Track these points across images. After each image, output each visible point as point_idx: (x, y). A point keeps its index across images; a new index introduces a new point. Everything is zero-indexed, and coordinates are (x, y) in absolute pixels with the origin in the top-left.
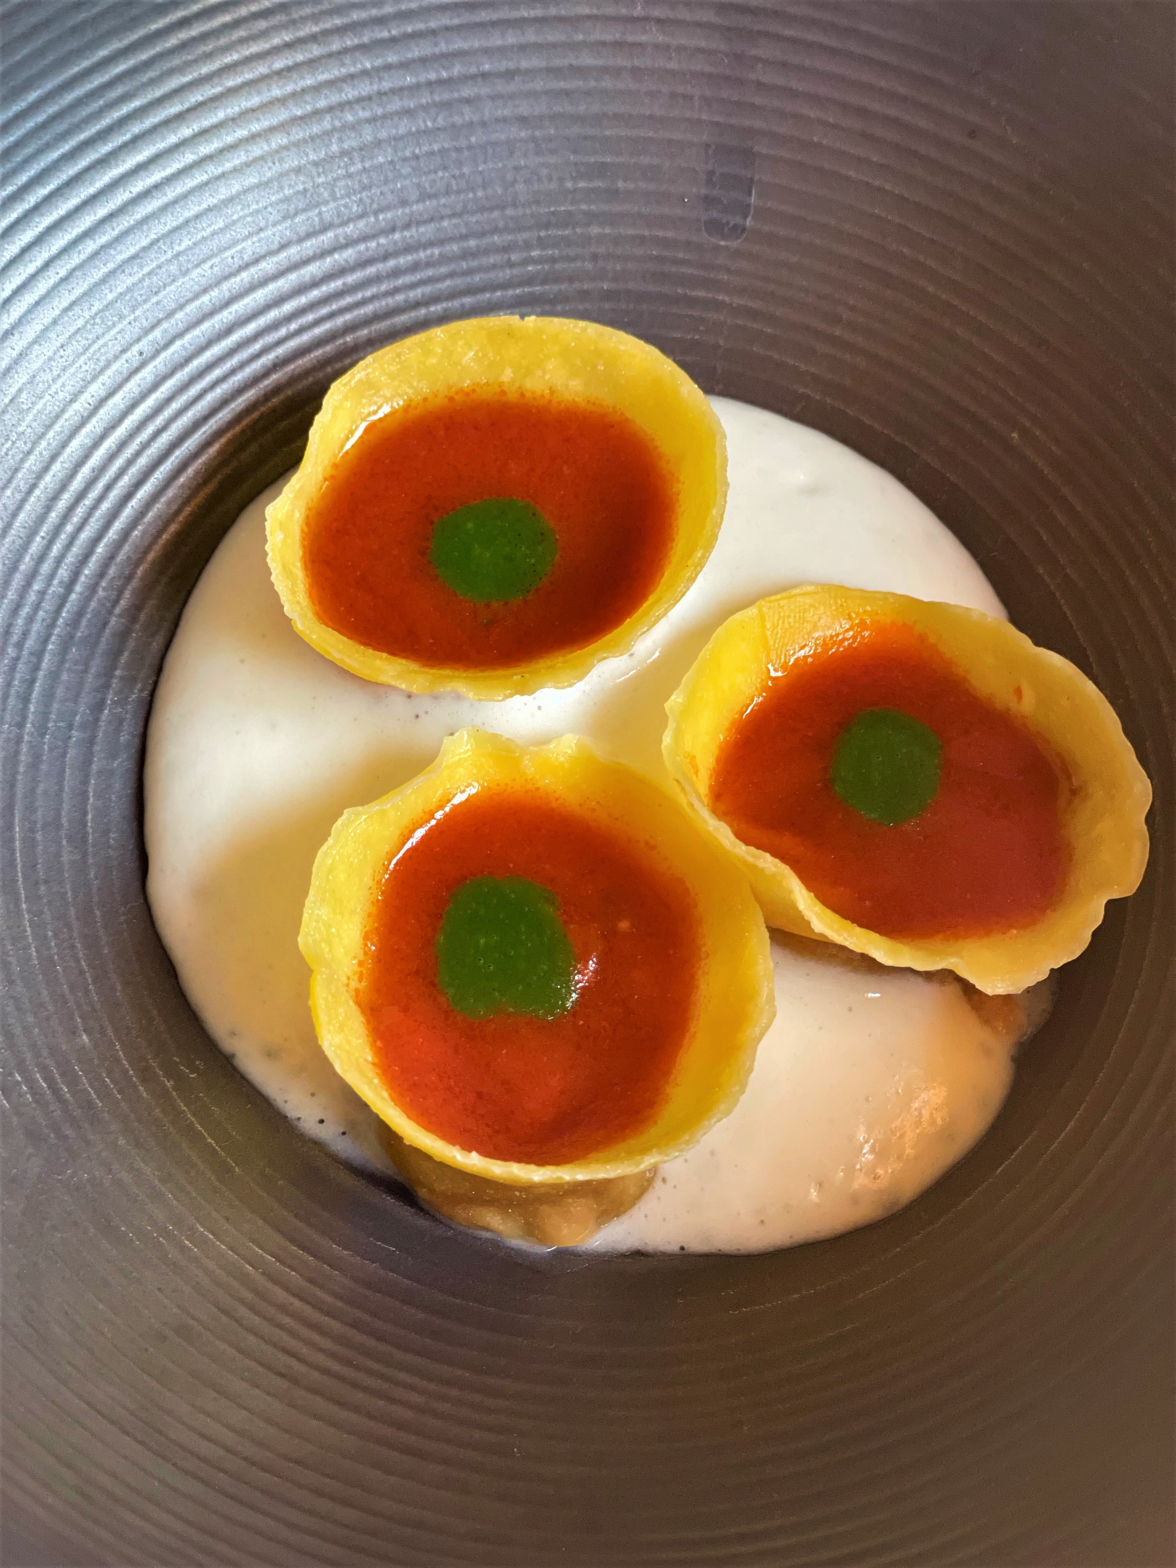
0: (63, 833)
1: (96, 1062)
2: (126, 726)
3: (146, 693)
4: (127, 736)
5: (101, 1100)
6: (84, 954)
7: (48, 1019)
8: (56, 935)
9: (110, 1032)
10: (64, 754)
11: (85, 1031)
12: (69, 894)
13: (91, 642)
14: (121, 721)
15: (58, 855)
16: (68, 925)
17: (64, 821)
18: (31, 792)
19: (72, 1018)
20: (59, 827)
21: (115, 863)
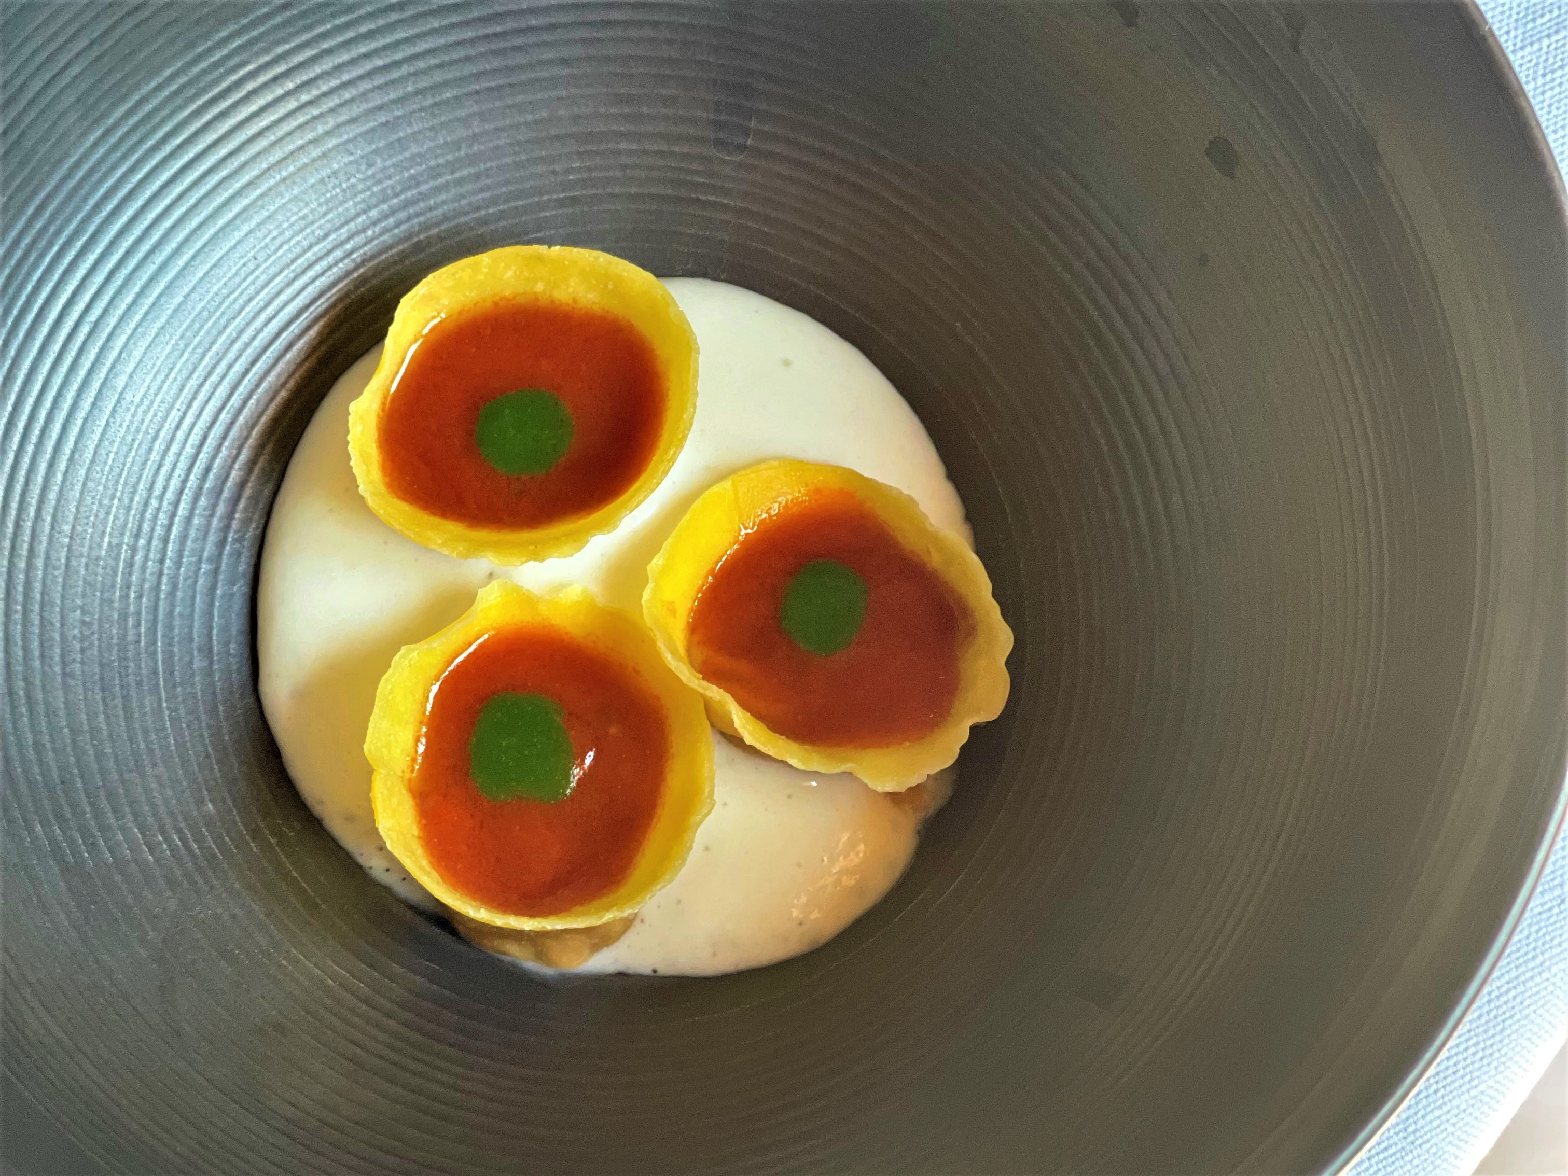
0: (195, 645)
1: (218, 824)
2: (243, 559)
3: (259, 531)
4: (244, 566)
5: (222, 855)
6: (210, 741)
7: (183, 792)
8: (189, 727)
9: (229, 802)
10: (196, 582)
11: (210, 800)
12: (199, 694)
13: (218, 492)
14: (239, 554)
15: (191, 663)
16: (198, 718)
17: (195, 636)
18: (170, 614)
19: (200, 790)
20: (191, 640)
21: (234, 668)
